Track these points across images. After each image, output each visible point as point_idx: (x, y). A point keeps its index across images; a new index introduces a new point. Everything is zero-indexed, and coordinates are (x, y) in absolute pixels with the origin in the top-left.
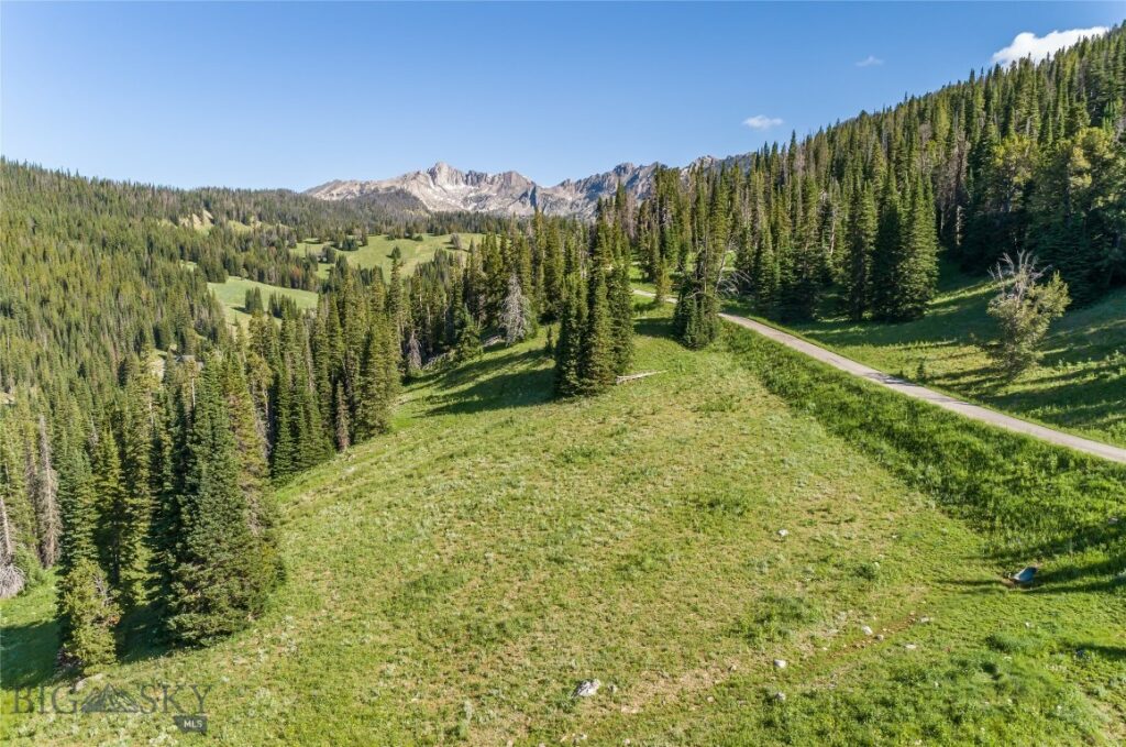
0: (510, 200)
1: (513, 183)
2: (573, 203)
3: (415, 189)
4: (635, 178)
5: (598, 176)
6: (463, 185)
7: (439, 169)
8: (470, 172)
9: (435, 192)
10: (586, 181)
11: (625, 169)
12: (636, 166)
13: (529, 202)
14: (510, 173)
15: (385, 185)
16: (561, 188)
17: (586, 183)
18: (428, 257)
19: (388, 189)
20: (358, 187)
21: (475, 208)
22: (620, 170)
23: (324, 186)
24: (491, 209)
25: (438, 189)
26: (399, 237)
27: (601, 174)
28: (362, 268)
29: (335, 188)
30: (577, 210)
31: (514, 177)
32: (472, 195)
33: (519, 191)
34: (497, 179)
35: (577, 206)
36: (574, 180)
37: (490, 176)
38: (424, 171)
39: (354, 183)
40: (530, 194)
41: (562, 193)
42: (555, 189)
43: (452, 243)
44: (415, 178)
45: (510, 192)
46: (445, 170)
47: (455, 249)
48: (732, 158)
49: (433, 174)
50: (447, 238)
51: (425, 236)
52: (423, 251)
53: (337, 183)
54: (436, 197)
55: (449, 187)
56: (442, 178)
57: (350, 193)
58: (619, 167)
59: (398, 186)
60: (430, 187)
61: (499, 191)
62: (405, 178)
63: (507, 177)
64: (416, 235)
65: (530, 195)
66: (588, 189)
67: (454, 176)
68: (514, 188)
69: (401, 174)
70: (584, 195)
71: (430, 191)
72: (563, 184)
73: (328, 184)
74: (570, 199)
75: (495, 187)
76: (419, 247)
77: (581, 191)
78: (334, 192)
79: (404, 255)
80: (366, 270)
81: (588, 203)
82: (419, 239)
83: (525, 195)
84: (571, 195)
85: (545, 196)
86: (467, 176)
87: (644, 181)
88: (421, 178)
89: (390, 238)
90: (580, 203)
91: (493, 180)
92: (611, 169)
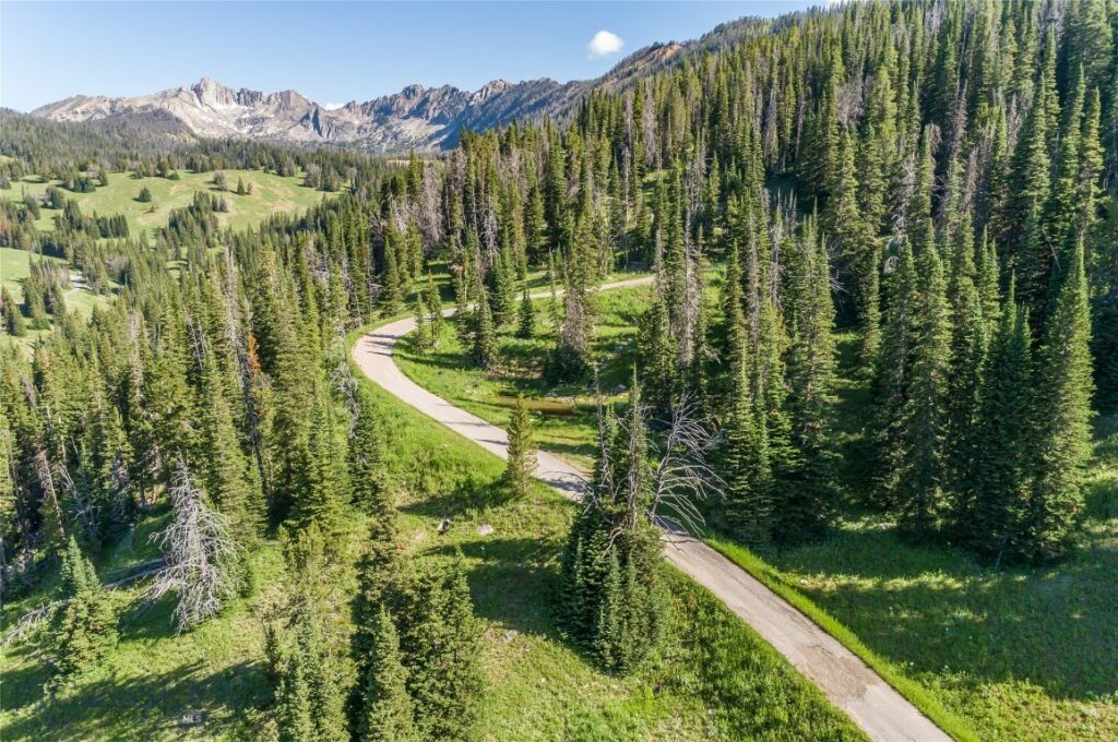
0: (290, 123)
1: (292, 104)
2: (360, 128)
3: (178, 109)
4: (425, 101)
5: (385, 98)
6: (234, 105)
7: (205, 85)
8: (242, 90)
9: (202, 111)
10: (373, 103)
11: (414, 91)
12: (426, 88)
13: (311, 125)
14: (288, 93)
15: (140, 104)
16: (346, 111)
17: (373, 106)
18: (186, 201)
19: (144, 108)
20: (108, 104)
21: (251, 131)
22: (409, 92)
23: (66, 102)
24: (269, 132)
25: (206, 109)
26: (148, 175)
27: (389, 95)
28: (99, 216)
29: (79, 105)
30: (366, 135)
31: (293, 97)
32: (247, 116)
33: (300, 113)
34: (273, 98)
35: (365, 130)
36: (360, 102)
37: (265, 95)
38: (187, 87)
39: (102, 99)
40: (312, 116)
41: (347, 116)
42: (339, 111)
43: (215, 182)
44: (176, 96)
45: (290, 113)
46: (212, 87)
47: (219, 189)
48: (525, 84)
49: (198, 91)
50: (210, 176)
51: (182, 173)
52: (181, 192)
53: (81, 99)
54: (203, 118)
55: (219, 106)
56: (209, 96)
57: (100, 111)
58: (408, 89)
59: (157, 105)
60: (196, 107)
61: (276, 112)
62: (164, 95)
63: (285, 97)
64: (170, 172)
65: (313, 118)
66: (376, 112)
67: (224, 94)
68: (293, 109)
69: (160, 90)
70: (371, 118)
71: (196, 110)
72: (348, 106)
73: (70, 100)
74: (357, 123)
75: (272, 108)
76: (175, 187)
77: (369, 115)
78: (79, 110)
79: (155, 197)
80: (104, 219)
81: (377, 128)
82: (174, 177)
83: (307, 117)
84: (357, 118)
85: (330, 120)
86: (239, 94)
87: (435, 104)
88: (183, 95)
89: (137, 176)
90: (369, 127)
91: (269, 99)
92: (399, 90)
